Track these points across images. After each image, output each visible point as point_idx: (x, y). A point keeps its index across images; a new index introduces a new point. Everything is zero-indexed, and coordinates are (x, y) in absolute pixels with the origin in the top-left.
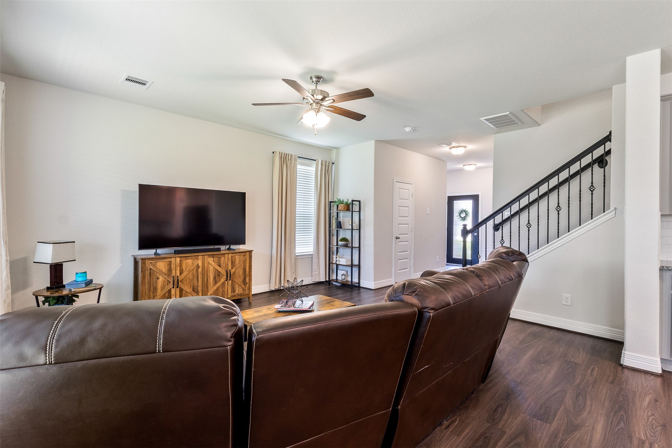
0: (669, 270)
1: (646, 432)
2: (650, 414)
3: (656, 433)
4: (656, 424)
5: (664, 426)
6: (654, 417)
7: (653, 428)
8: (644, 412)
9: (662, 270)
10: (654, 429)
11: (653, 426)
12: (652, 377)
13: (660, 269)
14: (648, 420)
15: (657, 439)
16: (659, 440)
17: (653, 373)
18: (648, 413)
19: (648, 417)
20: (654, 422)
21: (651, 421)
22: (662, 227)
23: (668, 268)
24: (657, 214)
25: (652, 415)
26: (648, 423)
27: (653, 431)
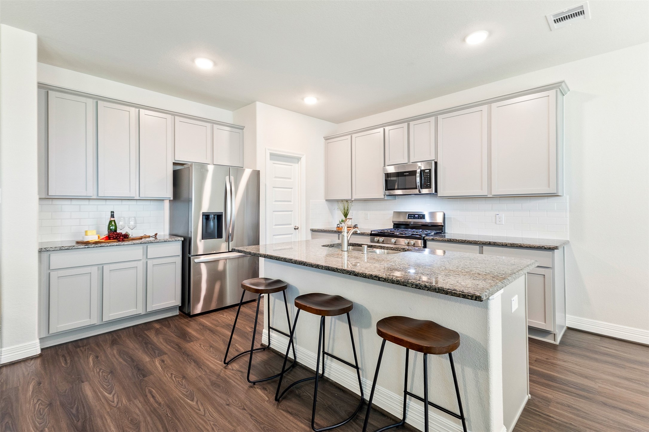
0: (48, 251)
1: (103, 386)
2: (98, 370)
3: (110, 381)
4: (105, 374)
5: (111, 372)
6: (102, 370)
7: (105, 379)
8: (94, 371)
9: (40, 252)
10: (107, 379)
11: (104, 377)
12: (32, 362)
13: (39, 252)
14: (99, 375)
15: (112, 385)
16: (113, 385)
17: (33, 357)
18: (96, 370)
19: (99, 373)
20: (104, 374)
21: (102, 375)
22: (41, 211)
23: (46, 250)
24: (37, 197)
25: (100, 369)
26: (101, 378)
27: (106, 381)
